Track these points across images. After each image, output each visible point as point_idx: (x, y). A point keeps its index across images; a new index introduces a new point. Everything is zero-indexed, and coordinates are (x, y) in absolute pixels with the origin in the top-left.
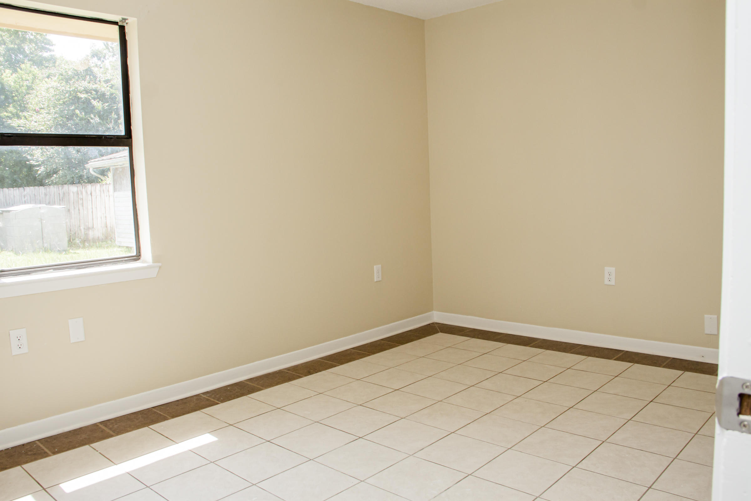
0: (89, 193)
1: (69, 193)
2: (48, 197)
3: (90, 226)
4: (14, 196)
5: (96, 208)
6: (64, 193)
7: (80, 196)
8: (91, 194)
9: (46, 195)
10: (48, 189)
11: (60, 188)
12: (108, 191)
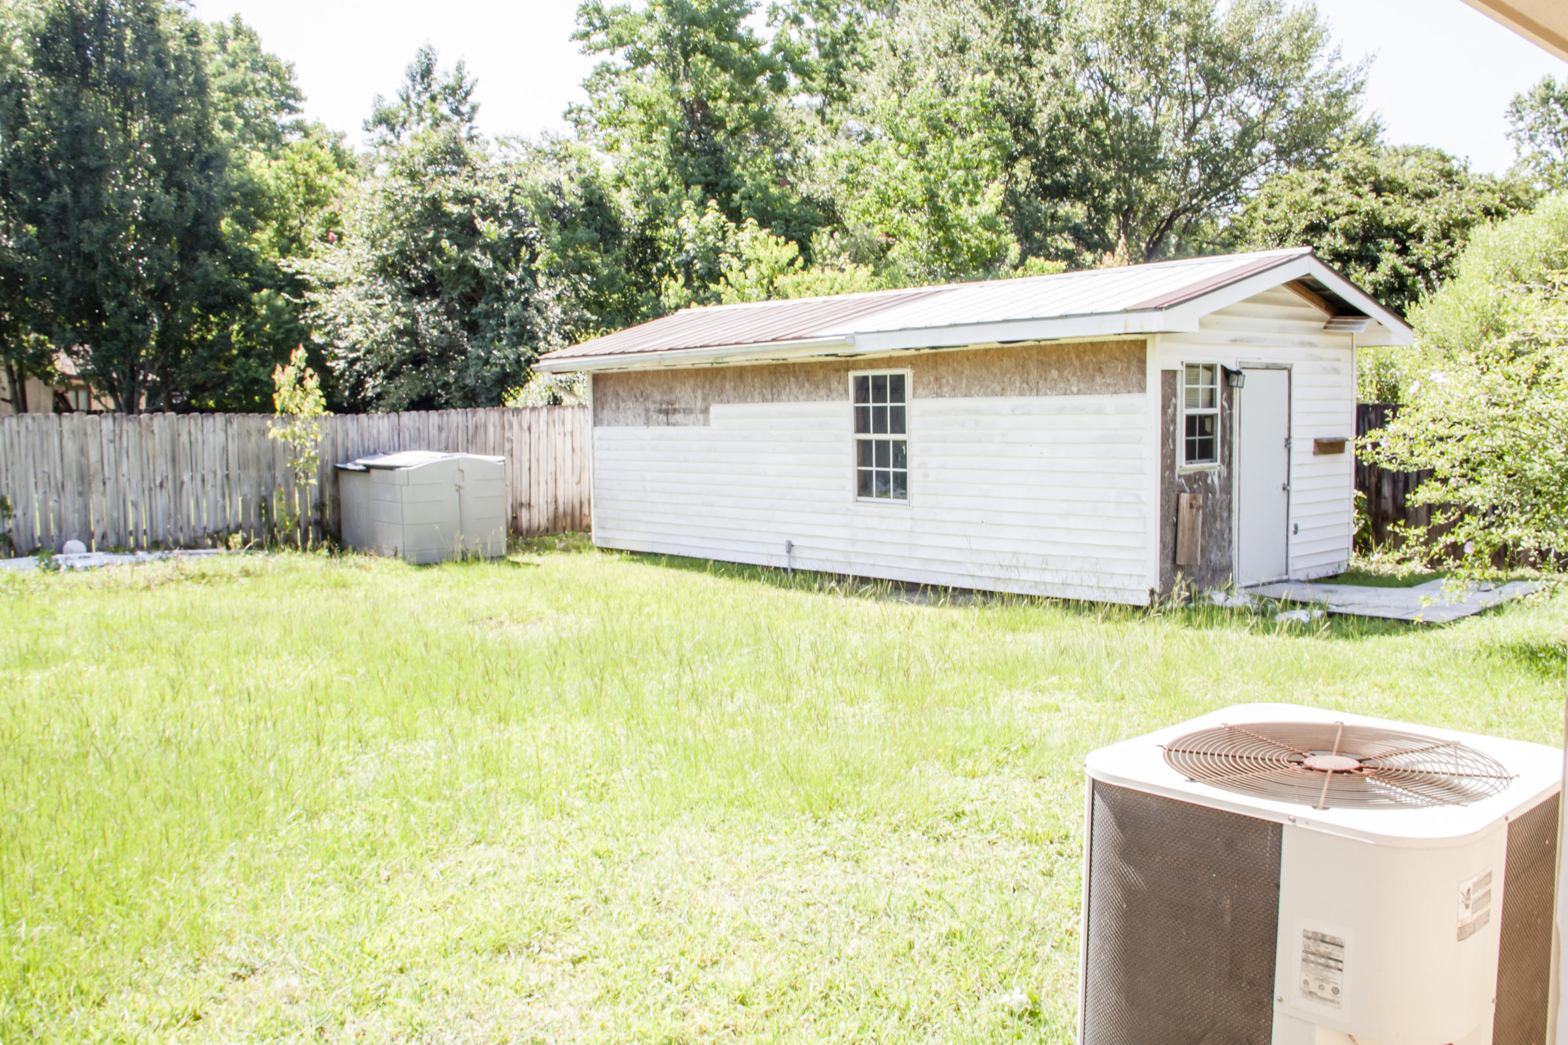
0: (525, 426)
1: (486, 426)
2: (444, 435)
3: (525, 500)
4: (379, 432)
5: (538, 460)
6: (476, 427)
7: (508, 434)
8: (529, 429)
9: (440, 429)
10: (445, 417)
11: (470, 415)
12: (563, 423)
